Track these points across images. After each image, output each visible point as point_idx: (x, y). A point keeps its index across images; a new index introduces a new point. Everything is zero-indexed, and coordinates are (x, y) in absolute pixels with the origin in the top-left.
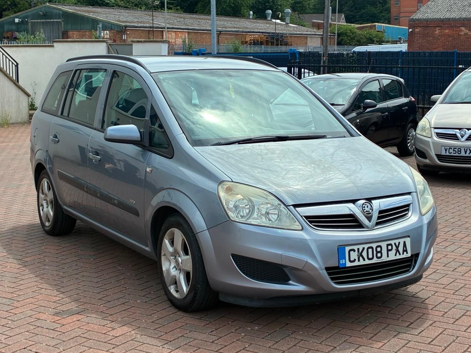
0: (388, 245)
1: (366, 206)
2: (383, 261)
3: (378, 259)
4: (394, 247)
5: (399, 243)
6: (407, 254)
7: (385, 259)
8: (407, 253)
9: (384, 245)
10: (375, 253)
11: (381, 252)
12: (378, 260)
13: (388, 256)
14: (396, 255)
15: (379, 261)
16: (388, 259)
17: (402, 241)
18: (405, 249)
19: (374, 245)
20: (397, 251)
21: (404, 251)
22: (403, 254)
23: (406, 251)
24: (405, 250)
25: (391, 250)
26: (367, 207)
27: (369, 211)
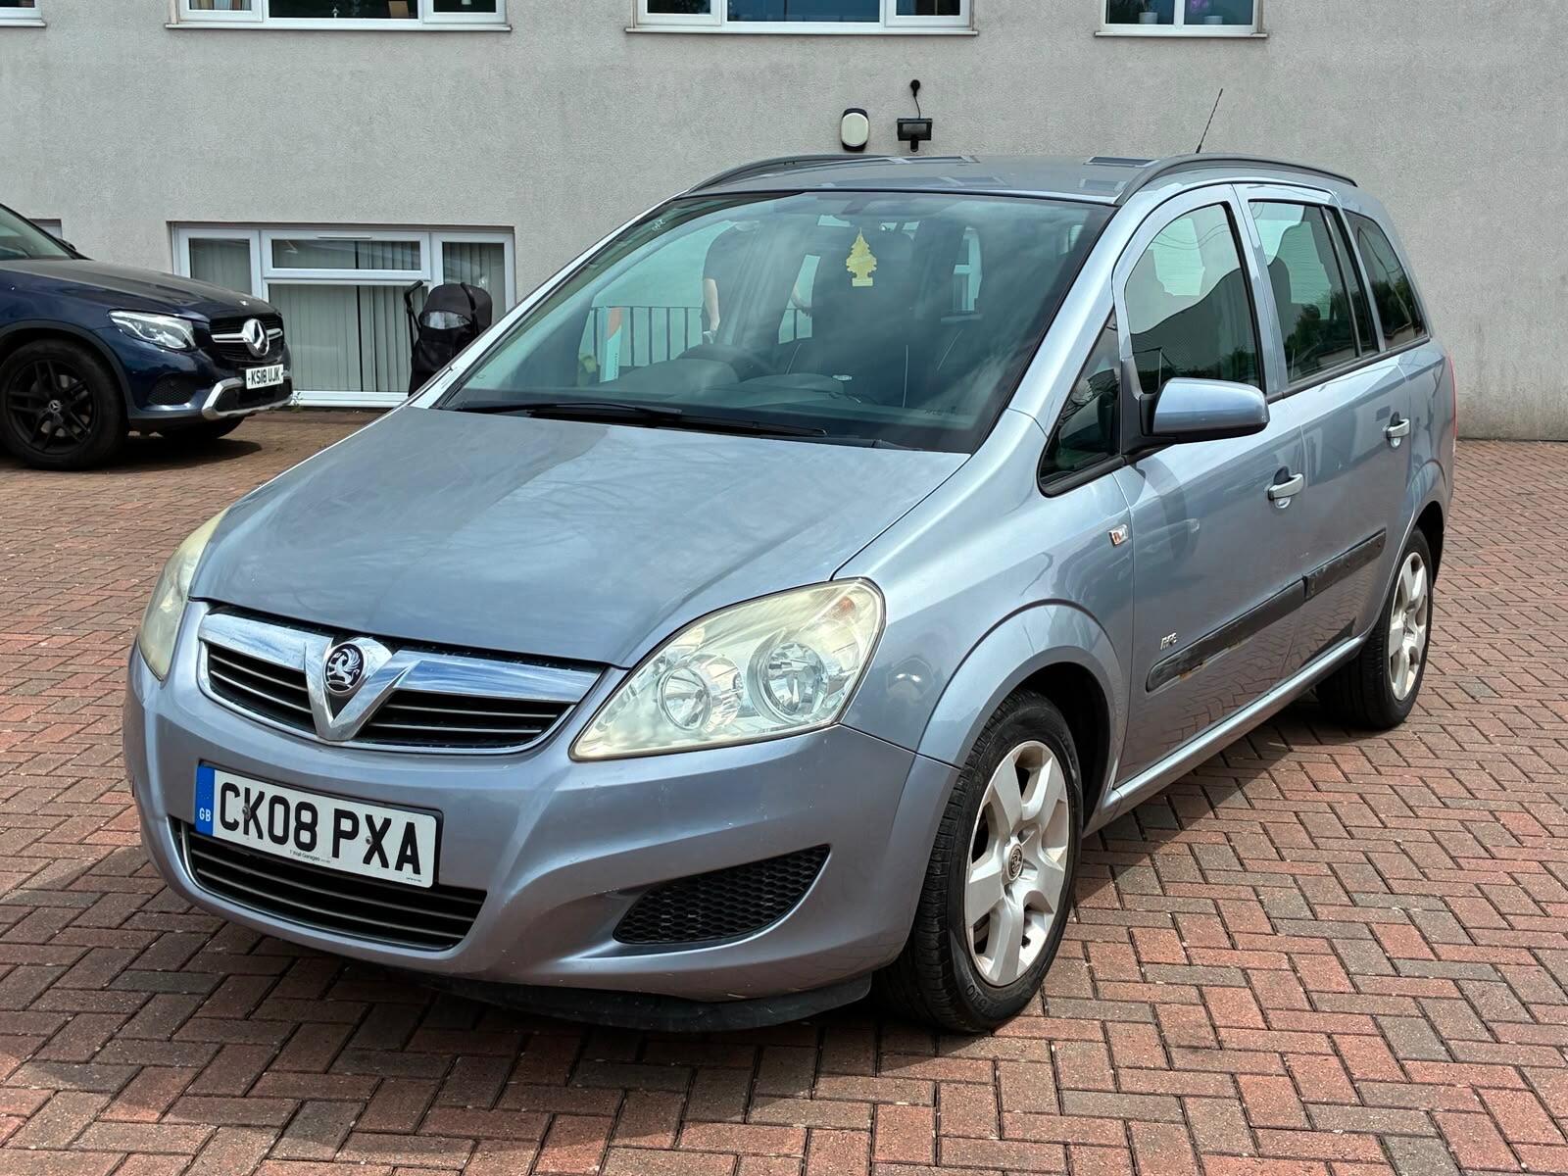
0: (340, 815)
1: (343, 658)
2: (316, 863)
3: (299, 851)
4: (364, 831)
5: (387, 823)
6: (416, 876)
7: (321, 856)
8: (417, 870)
9: (326, 807)
10: (293, 824)
11: (311, 827)
12: (299, 855)
13: (336, 854)
14: (367, 860)
15: (303, 857)
16: (335, 864)
17: (400, 819)
18: (409, 853)
19: (294, 798)
20: (376, 847)
21: (402, 860)
22: (399, 867)
23: (414, 861)
24: (409, 855)
25: (352, 835)
26: (345, 663)
27: (343, 679)
